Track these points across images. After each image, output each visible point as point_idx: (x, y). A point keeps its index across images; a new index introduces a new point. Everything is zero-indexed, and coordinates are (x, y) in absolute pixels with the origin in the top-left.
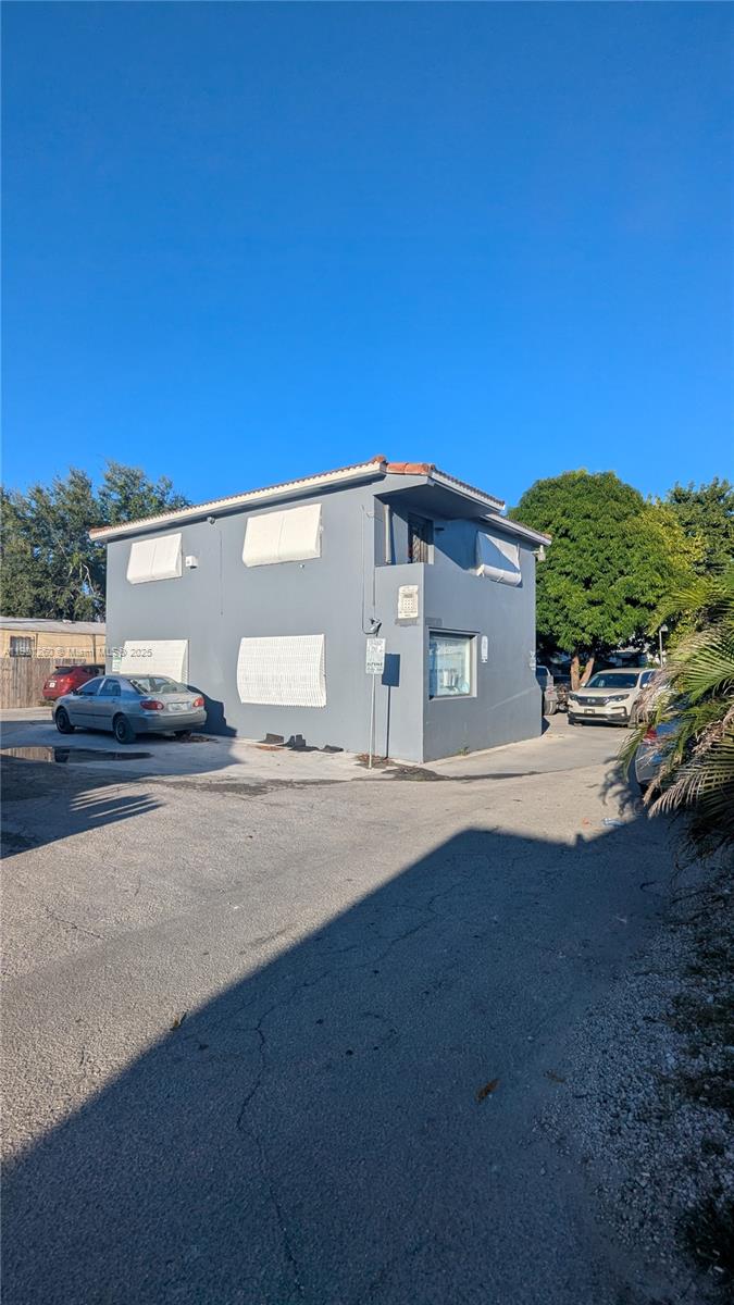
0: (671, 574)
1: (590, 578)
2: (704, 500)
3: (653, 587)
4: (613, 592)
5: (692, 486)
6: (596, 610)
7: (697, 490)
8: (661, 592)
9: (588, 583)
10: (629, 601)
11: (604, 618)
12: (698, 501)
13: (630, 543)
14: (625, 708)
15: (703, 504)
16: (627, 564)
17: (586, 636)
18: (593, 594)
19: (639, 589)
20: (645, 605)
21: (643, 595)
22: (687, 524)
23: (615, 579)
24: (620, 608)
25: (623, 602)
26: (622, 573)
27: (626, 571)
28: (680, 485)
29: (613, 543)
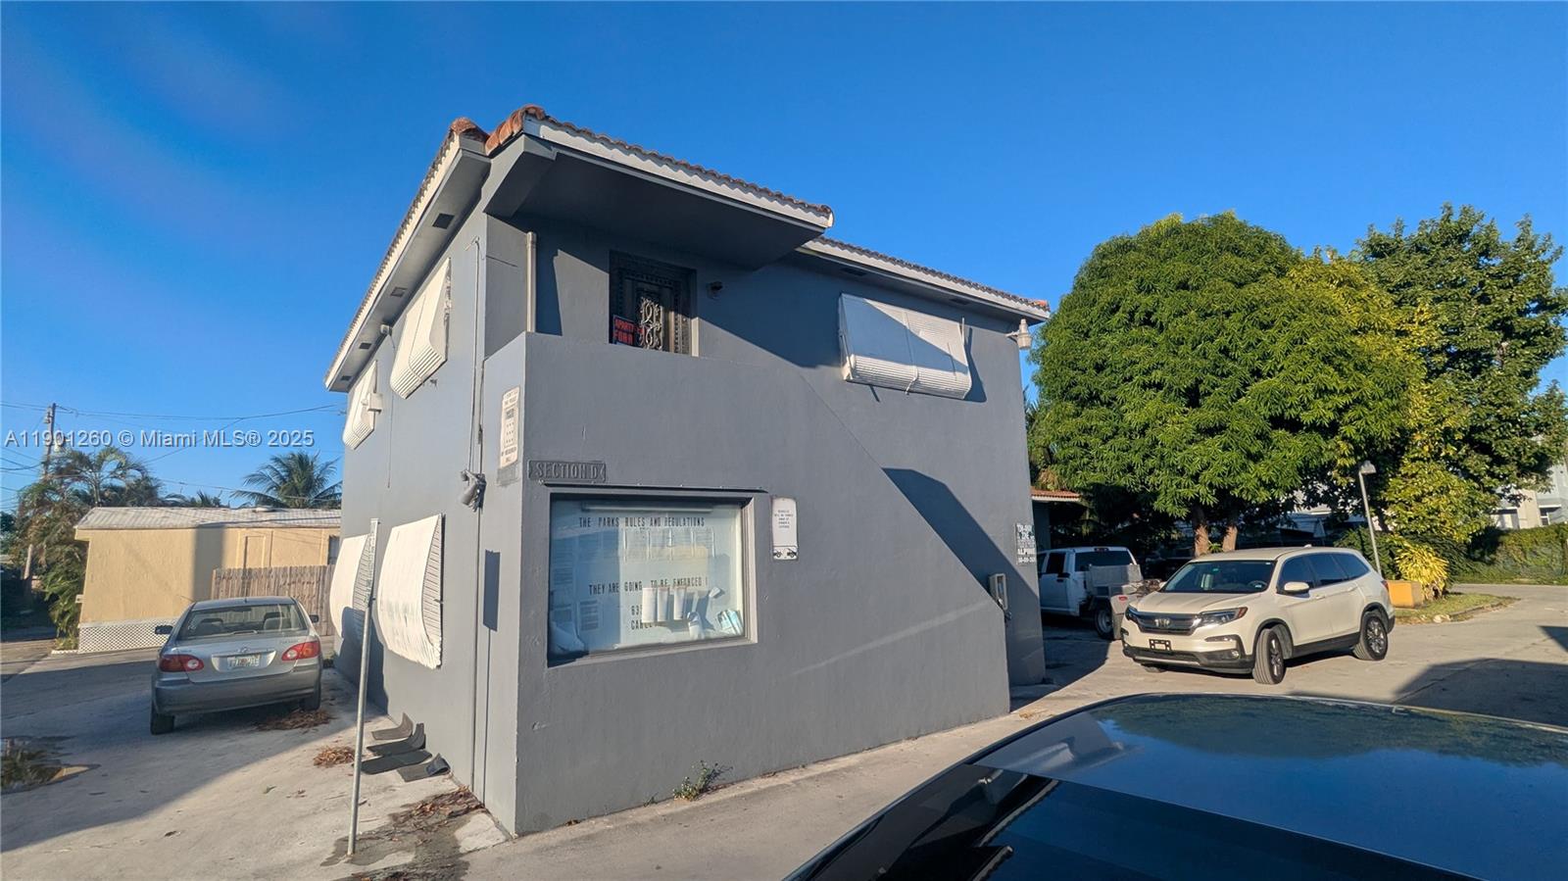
0: (1361, 368)
1: (1197, 388)
2: (1427, 246)
3: (1323, 392)
4: (1242, 411)
5: (1399, 227)
6: (1214, 443)
7: (1411, 232)
8: (1341, 401)
9: (1193, 397)
10: (1277, 422)
11: (1234, 455)
12: (1419, 249)
13: (1266, 320)
14: (1237, 639)
15: (1427, 252)
16: (1264, 358)
17: (1202, 490)
18: (1207, 414)
19: (1294, 400)
20: (1314, 427)
21: (1305, 408)
22: (1398, 287)
23: (1245, 386)
24: (1262, 436)
25: (1267, 427)
26: (1257, 374)
27: (1265, 369)
28: (1377, 231)
29: (1232, 324)
